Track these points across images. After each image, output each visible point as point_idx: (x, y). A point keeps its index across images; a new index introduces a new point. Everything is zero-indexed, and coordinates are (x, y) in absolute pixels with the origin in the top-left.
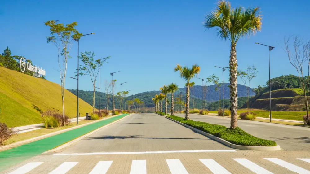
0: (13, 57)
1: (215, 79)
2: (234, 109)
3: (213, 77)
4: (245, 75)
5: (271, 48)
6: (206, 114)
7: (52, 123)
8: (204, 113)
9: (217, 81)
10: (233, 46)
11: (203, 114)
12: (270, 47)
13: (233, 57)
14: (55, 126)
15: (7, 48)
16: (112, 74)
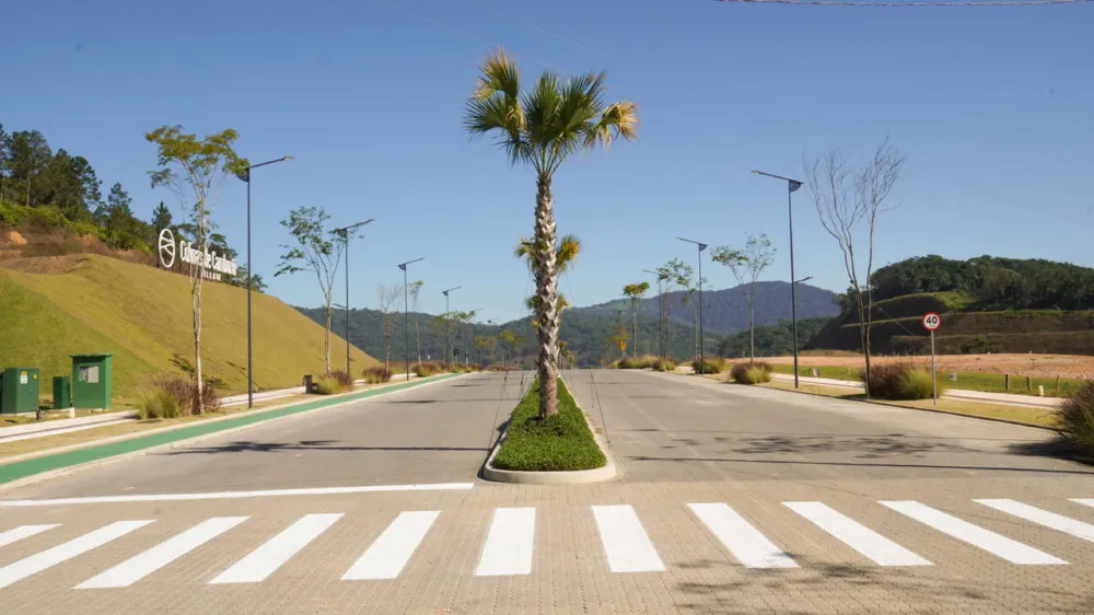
0: (180, 227)
1: (682, 272)
3: (676, 267)
4: (742, 261)
5: (794, 185)
6: (668, 369)
7: (159, 406)
8: (664, 367)
9: (686, 278)
10: (543, 183)
11: (662, 371)
12: (791, 181)
13: (543, 214)
14: (170, 414)
15: (162, 204)
16: (403, 267)
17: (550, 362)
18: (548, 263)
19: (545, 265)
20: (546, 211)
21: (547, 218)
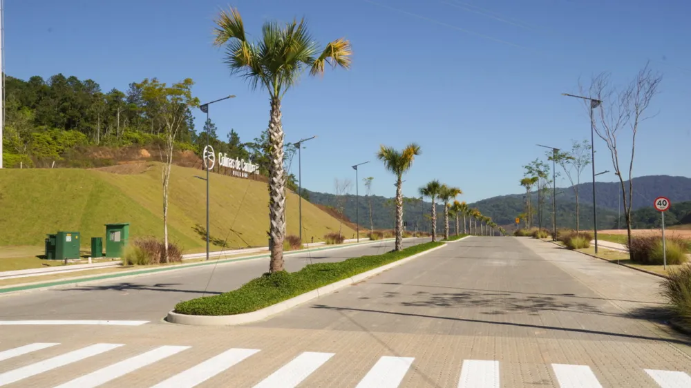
2: (274, 234)
4: (569, 160)
5: (595, 103)
7: (134, 258)
8: (539, 236)
10: (275, 102)
12: (593, 100)
13: (273, 125)
14: (142, 262)
15: (232, 131)
16: (355, 167)
17: (276, 233)
18: (275, 161)
19: (273, 163)
20: (275, 123)
21: (275, 129)
